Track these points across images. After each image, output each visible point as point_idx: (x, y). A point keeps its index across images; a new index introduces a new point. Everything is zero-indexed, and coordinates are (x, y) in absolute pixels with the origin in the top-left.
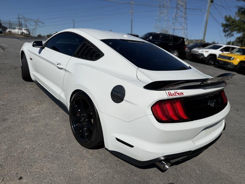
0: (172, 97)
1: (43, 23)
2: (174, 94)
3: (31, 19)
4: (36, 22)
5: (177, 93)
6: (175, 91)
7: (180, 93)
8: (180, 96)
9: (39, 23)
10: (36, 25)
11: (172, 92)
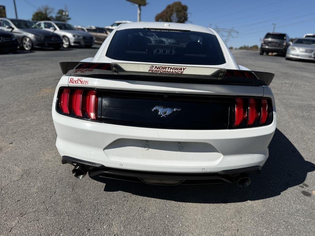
0: (72, 84)
1: (238, 32)
2: (75, 81)
3: (224, 29)
4: (230, 32)
5: (80, 81)
6: (79, 78)
7: (84, 81)
8: (83, 85)
9: (232, 33)
10: (228, 36)
11: (76, 78)
